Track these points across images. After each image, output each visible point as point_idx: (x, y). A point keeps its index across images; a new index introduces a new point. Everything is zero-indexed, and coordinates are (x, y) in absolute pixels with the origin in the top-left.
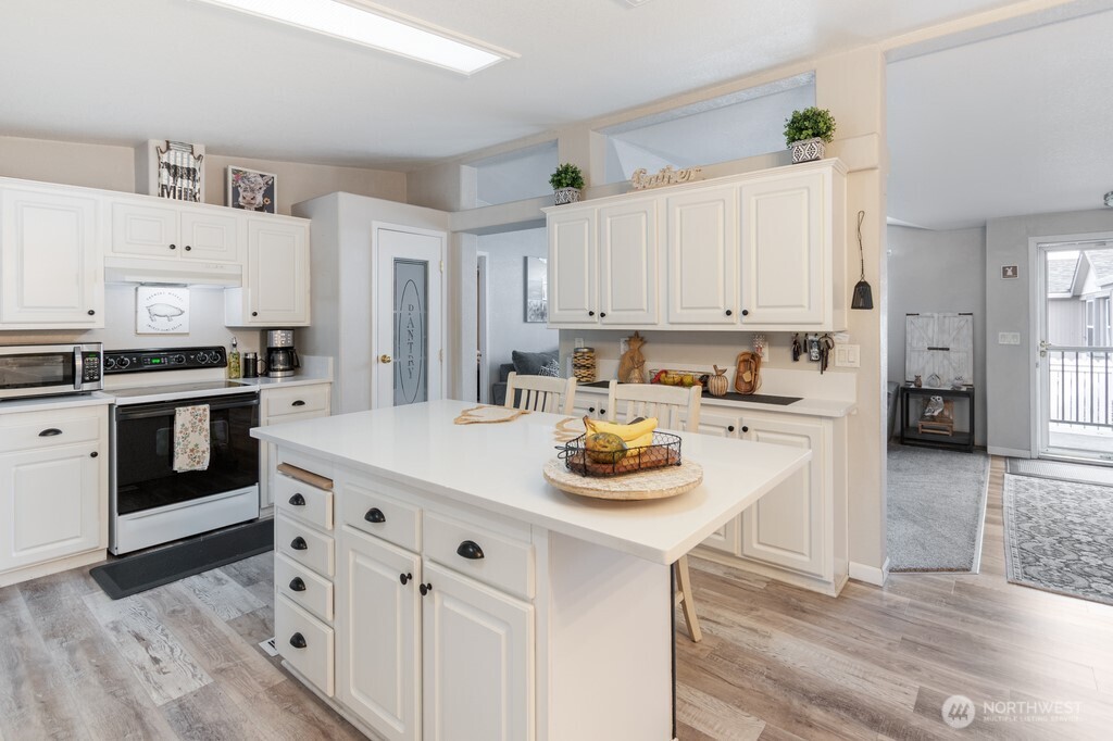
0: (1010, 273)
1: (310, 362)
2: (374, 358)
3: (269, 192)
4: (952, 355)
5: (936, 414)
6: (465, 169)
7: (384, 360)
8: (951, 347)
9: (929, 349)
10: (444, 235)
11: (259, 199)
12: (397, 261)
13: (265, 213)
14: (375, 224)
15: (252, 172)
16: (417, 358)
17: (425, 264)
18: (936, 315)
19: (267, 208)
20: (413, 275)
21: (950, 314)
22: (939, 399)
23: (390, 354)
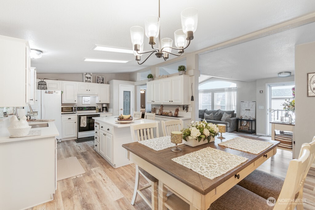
0: (261, 92)
1: (109, 110)
2: (120, 109)
3: (103, 80)
4: (251, 111)
5: (245, 125)
6: (138, 73)
7: (122, 110)
8: (251, 109)
9: (246, 110)
10: (134, 86)
11: (101, 81)
12: (124, 91)
13: (102, 84)
14: (120, 85)
15: (100, 77)
16: (128, 109)
17: (130, 92)
18: (247, 102)
19: (102, 83)
20: (127, 94)
21: (250, 102)
22: (245, 122)
23: (123, 108)
